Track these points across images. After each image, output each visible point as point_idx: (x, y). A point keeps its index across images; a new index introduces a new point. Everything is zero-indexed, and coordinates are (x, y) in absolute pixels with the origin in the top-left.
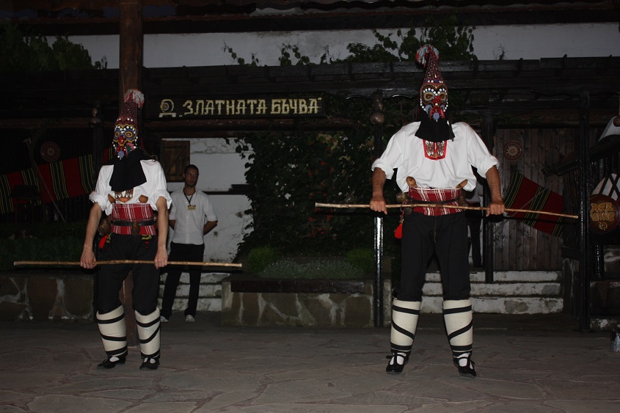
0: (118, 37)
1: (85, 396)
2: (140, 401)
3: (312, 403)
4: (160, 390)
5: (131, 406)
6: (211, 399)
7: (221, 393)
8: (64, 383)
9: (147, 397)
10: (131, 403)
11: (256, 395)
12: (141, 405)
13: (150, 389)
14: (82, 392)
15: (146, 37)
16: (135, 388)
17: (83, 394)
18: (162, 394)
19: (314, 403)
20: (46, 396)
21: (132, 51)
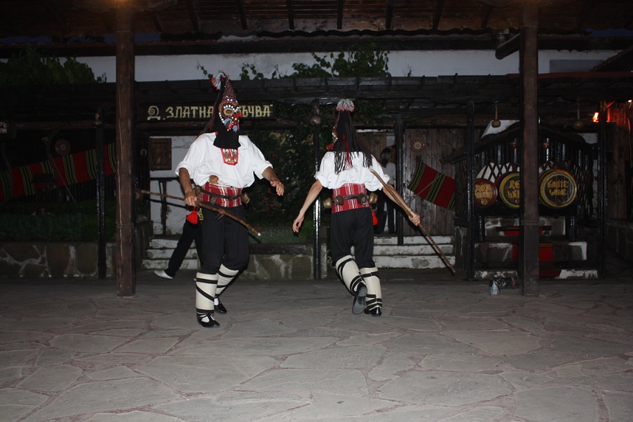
0: (115, 58)
1: (93, 335)
2: (136, 338)
3: (267, 337)
4: (150, 329)
5: (129, 342)
6: (190, 335)
7: (197, 330)
8: (76, 325)
9: (141, 334)
10: (128, 340)
11: (224, 331)
12: (137, 341)
13: (143, 329)
14: (91, 332)
15: (137, 58)
16: (132, 328)
17: (91, 333)
18: (152, 332)
19: (268, 337)
20: (63, 335)
21: (126, 68)
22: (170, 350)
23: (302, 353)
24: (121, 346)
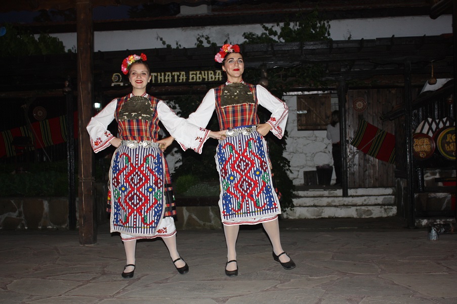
1: (49, 279)
2: (88, 282)
3: (211, 280)
4: (104, 273)
5: (81, 285)
6: (139, 279)
7: (147, 275)
8: (36, 270)
9: (94, 278)
10: (82, 283)
11: (172, 275)
12: (89, 285)
13: (97, 273)
14: (48, 276)
16: (86, 272)
17: (48, 278)
18: (105, 277)
19: (213, 280)
20: (22, 279)
22: (118, 293)
23: (243, 295)
24: (73, 289)
